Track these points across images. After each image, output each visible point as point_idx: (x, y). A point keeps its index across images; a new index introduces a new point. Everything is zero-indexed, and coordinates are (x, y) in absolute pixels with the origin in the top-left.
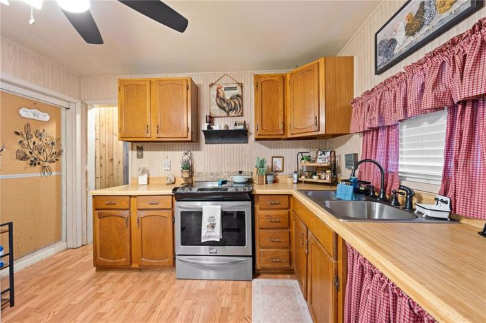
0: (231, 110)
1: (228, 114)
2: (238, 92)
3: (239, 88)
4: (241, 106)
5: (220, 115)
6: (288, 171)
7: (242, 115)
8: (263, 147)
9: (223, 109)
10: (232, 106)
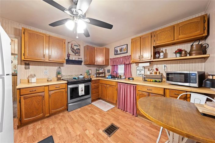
0: (76, 53)
1: (75, 54)
2: (78, 47)
3: (79, 46)
4: (80, 53)
5: (72, 54)
6: (92, 74)
7: (80, 56)
8: (86, 67)
9: (74, 52)
10: (77, 52)
